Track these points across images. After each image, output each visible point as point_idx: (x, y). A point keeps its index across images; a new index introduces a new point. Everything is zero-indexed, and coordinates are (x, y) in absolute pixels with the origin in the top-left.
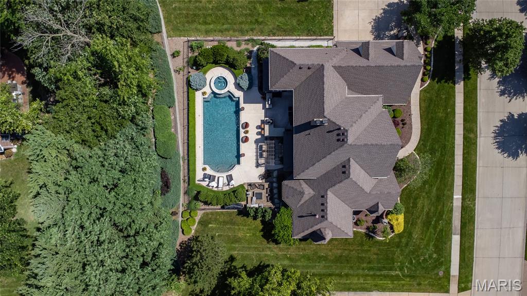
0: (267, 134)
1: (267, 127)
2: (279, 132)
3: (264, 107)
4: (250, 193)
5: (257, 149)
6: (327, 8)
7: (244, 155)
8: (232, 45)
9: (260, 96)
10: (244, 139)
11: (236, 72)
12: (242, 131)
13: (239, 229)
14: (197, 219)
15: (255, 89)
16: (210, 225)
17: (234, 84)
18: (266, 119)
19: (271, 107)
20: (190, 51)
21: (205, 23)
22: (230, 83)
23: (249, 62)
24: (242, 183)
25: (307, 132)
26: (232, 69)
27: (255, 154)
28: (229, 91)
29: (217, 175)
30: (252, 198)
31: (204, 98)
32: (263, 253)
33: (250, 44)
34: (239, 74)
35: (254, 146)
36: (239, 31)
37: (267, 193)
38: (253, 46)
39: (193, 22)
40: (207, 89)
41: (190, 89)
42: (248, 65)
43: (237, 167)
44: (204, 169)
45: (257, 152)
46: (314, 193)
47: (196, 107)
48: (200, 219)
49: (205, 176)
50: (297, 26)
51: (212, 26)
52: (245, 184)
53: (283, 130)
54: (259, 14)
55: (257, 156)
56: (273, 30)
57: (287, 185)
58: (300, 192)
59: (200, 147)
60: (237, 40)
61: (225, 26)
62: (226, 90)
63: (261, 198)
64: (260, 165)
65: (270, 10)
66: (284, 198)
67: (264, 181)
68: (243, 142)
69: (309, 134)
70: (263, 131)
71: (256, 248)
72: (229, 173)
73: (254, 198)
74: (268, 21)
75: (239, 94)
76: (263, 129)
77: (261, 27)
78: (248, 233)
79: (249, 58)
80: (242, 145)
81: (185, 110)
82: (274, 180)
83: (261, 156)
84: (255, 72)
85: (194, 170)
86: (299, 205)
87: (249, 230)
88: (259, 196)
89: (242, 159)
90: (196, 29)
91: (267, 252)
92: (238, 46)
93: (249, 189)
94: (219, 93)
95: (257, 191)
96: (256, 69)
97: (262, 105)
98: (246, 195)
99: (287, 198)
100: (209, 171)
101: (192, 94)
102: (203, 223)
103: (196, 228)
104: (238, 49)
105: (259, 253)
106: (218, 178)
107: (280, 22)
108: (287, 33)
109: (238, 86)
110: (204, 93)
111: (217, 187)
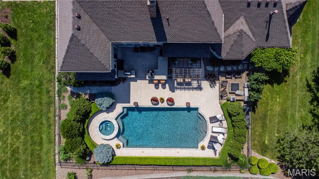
0: (164, 77)
1: (157, 77)
2: (163, 63)
3: (135, 80)
4: (232, 97)
5: (181, 89)
6: (24, 8)
7: (188, 104)
8: (64, 114)
9: (121, 84)
10: (170, 103)
11: (93, 111)
12: (160, 105)
13: (271, 109)
14: (260, 157)
15: (114, 89)
16: (266, 142)
17: (108, 113)
18: (147, 78)
19: (134, 72)
20: (71, 161)
21: (41, 144)
22: (106, 118)
23: (83, 96)
24: (219, 106)
25: (165, 23)
26: (91, 115)
27: (187, 91)
28: (116, 119)
29: (209, 134)
30: (237, 95)
31: (123, 147)
32: (298, 83)
33: (64, 94)
34: (97, 107)
35: (177, 92)
36: (49, 107)
37: (231, 78)
38: (66, 91)
39: (39, 156)
40: (113, 143)
41: (113, 163)
42: (87, 97)
43: (201, 111)
44: (203, 148)
45: (185, 89)
46: (242, 17)
47: (133, 156)
48: (259, 153)
49: (211, 147)
50: (44, 41)
51: (44, 137)
52: (220, 103)
53: (160, 58)
54: (31, 84)
55: (189, 89)
56: (49, 69)
57: (228, 53)
58: (239, 36)
59: (178, 152)
60: (60, 109)
61: (44, 122)
62: (115, 122)
63: (238, 85)
64: (199, 85)
65: (26, 72)
66: (242, 57)
67: (217, 82)
68: (174, 104)
69: (168, 19)
70: (162, 82)
71: (293, 91)
72: (208, 120)
73: (238, 92)
74: (39, 74)
75: (119, 108)
76: (159, 81)
77: (45, 82)
78: (276, 100)
79: (78, 96)
80: (177, 105)
81: (137, 168)
82: (216, 69)
83: (189, 84)
84: (95, 90)
85: (205, 159)
86: (253, 38)
87: (272, 98)
88: (235, 87)
89: (192, 106)
90: (46, 154)
91: (297, 79)
92: (66, 108)
93: (226, 98)
94: (117, 130)
95: (228, 89)
96: (91, 88)
97: (131, 82)
98: (234, 101)
99: (242, 53)
100: (205, 142)
101: (119, 160)
102: (264, 150)
103: (269, 158)
104: (69, 107)
105: (298, 87)
106: (213, 132)
107: (40, 60)
108: (52, 53)
109: (110, 108)
110: (118, 147)
111: (223, 134)
